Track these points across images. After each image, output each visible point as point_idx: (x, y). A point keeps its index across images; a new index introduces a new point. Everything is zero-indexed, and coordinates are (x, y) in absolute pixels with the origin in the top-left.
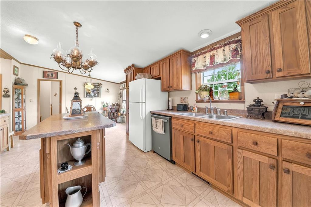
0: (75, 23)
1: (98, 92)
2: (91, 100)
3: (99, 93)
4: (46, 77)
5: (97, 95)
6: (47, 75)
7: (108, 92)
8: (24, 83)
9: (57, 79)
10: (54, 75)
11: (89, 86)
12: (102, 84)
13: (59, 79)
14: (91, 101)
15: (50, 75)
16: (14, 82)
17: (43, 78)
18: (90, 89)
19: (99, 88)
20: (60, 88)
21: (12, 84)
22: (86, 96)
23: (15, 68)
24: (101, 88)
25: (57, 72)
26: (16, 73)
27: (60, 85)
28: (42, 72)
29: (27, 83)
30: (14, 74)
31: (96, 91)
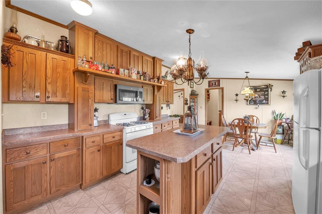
0: (187, 31)
1: (266, 97)
2: (257, 108)
3: (268, 98)
4: (211, 87)
5: (264, 101)
6: (211, 84)
7: (284, 97)
8: (196, 93)
9: (219, 86)
10: (217, 83)
11: (246, 92)
12: (272, 86)
13: (221, 86)
14: (256, 110)
15: (214, 84)
16: (191, 93)
17: (209, 87)
18: (248, 95)
19: (268, 91)
20: (222, 95)
21: (189, 95)
22: (250, 104)
23: (191, 83)
24: (271, 91)
25: (219, 80)
26: (192, 86)
27: (222, 92)
28: (208, 82)
29: (198, 93)
30: (191, 87)
31: (263, 95)
